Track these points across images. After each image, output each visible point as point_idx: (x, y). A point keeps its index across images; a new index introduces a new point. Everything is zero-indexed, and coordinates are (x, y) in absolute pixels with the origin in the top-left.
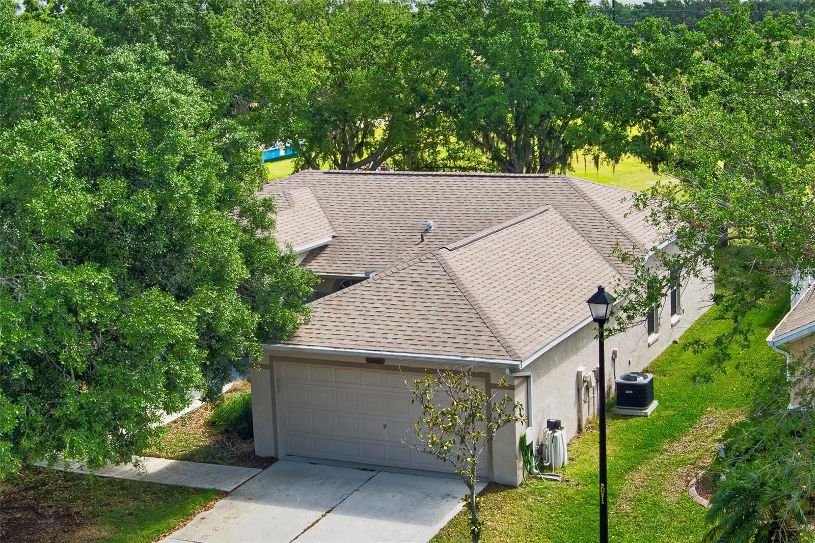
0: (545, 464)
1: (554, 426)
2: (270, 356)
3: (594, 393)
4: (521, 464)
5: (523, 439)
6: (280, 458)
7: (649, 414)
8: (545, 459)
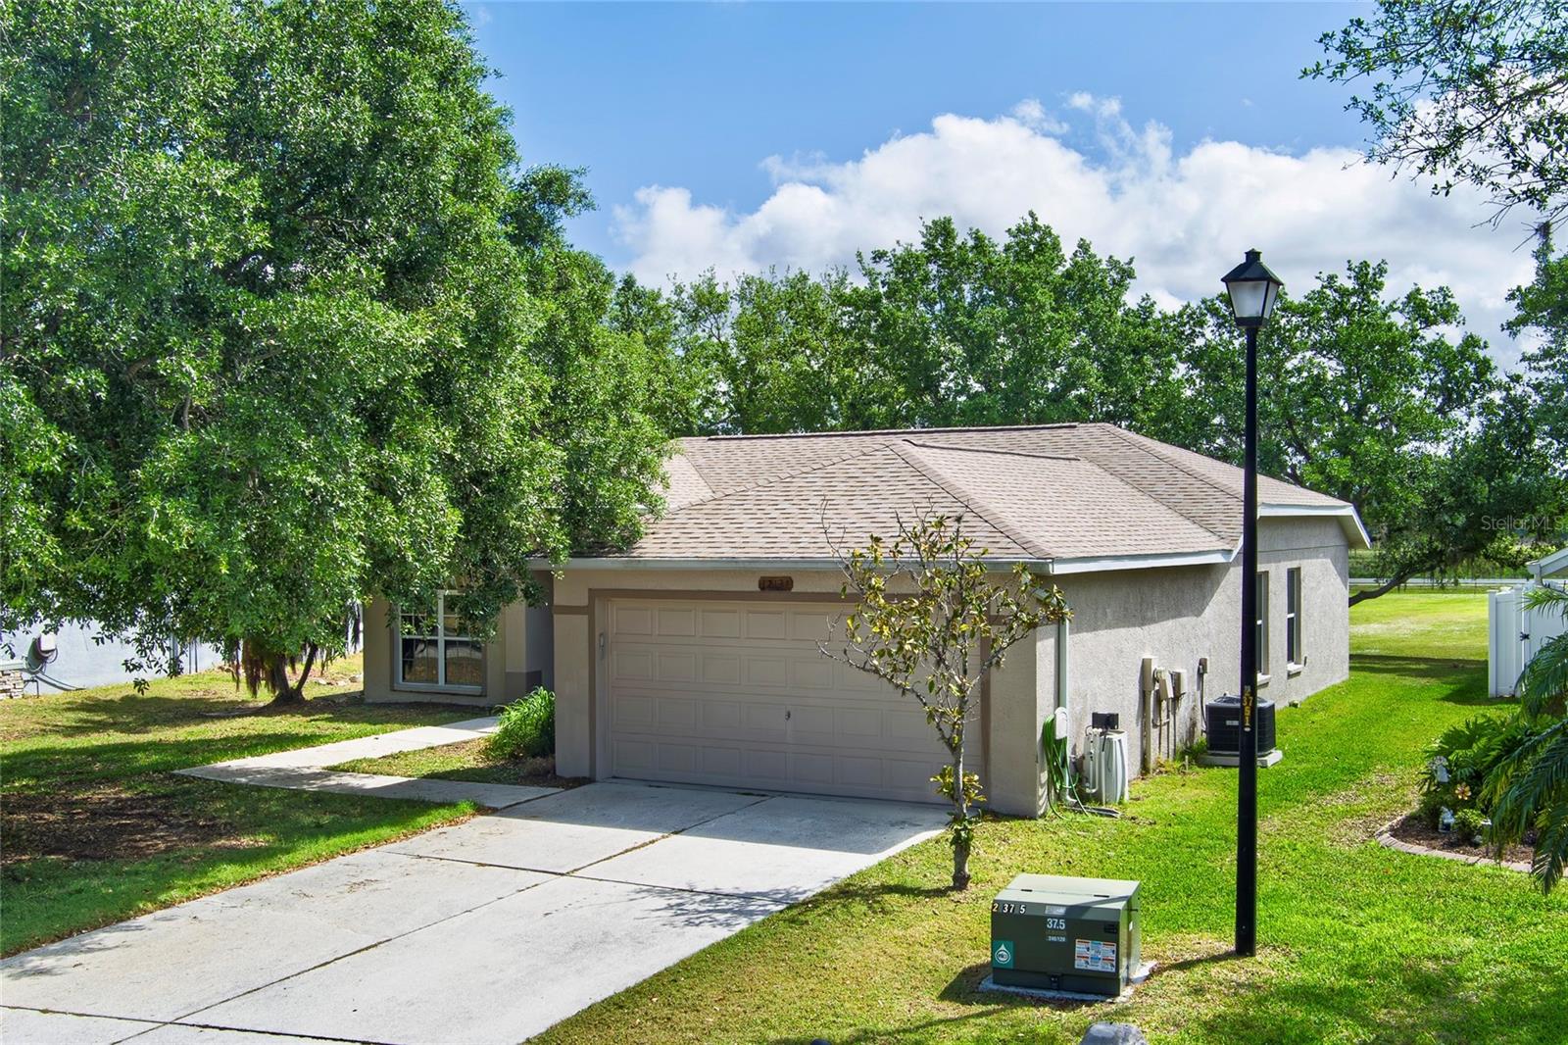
0: (1088, 791)
1: (1107, 722)
2: (590, 590)
3: (1168, 717)
4: (1044, 777)
5: (1050, 728)
6: (598, 778)
7: (1269, 765)
8: (1087, 780)
